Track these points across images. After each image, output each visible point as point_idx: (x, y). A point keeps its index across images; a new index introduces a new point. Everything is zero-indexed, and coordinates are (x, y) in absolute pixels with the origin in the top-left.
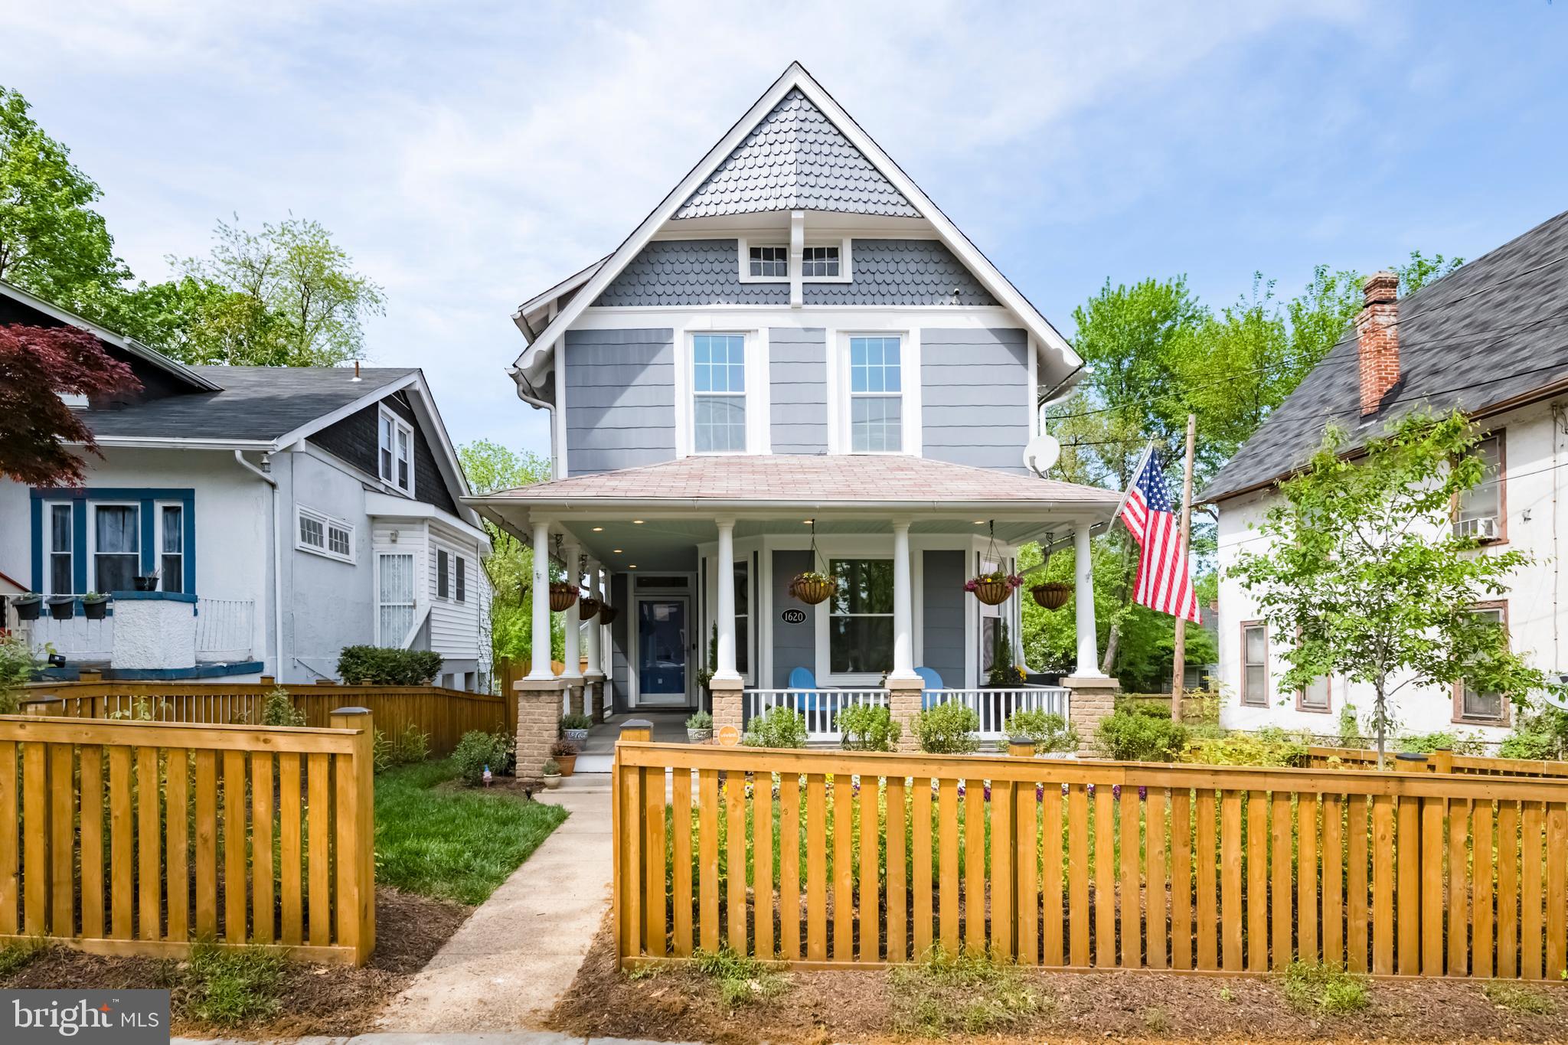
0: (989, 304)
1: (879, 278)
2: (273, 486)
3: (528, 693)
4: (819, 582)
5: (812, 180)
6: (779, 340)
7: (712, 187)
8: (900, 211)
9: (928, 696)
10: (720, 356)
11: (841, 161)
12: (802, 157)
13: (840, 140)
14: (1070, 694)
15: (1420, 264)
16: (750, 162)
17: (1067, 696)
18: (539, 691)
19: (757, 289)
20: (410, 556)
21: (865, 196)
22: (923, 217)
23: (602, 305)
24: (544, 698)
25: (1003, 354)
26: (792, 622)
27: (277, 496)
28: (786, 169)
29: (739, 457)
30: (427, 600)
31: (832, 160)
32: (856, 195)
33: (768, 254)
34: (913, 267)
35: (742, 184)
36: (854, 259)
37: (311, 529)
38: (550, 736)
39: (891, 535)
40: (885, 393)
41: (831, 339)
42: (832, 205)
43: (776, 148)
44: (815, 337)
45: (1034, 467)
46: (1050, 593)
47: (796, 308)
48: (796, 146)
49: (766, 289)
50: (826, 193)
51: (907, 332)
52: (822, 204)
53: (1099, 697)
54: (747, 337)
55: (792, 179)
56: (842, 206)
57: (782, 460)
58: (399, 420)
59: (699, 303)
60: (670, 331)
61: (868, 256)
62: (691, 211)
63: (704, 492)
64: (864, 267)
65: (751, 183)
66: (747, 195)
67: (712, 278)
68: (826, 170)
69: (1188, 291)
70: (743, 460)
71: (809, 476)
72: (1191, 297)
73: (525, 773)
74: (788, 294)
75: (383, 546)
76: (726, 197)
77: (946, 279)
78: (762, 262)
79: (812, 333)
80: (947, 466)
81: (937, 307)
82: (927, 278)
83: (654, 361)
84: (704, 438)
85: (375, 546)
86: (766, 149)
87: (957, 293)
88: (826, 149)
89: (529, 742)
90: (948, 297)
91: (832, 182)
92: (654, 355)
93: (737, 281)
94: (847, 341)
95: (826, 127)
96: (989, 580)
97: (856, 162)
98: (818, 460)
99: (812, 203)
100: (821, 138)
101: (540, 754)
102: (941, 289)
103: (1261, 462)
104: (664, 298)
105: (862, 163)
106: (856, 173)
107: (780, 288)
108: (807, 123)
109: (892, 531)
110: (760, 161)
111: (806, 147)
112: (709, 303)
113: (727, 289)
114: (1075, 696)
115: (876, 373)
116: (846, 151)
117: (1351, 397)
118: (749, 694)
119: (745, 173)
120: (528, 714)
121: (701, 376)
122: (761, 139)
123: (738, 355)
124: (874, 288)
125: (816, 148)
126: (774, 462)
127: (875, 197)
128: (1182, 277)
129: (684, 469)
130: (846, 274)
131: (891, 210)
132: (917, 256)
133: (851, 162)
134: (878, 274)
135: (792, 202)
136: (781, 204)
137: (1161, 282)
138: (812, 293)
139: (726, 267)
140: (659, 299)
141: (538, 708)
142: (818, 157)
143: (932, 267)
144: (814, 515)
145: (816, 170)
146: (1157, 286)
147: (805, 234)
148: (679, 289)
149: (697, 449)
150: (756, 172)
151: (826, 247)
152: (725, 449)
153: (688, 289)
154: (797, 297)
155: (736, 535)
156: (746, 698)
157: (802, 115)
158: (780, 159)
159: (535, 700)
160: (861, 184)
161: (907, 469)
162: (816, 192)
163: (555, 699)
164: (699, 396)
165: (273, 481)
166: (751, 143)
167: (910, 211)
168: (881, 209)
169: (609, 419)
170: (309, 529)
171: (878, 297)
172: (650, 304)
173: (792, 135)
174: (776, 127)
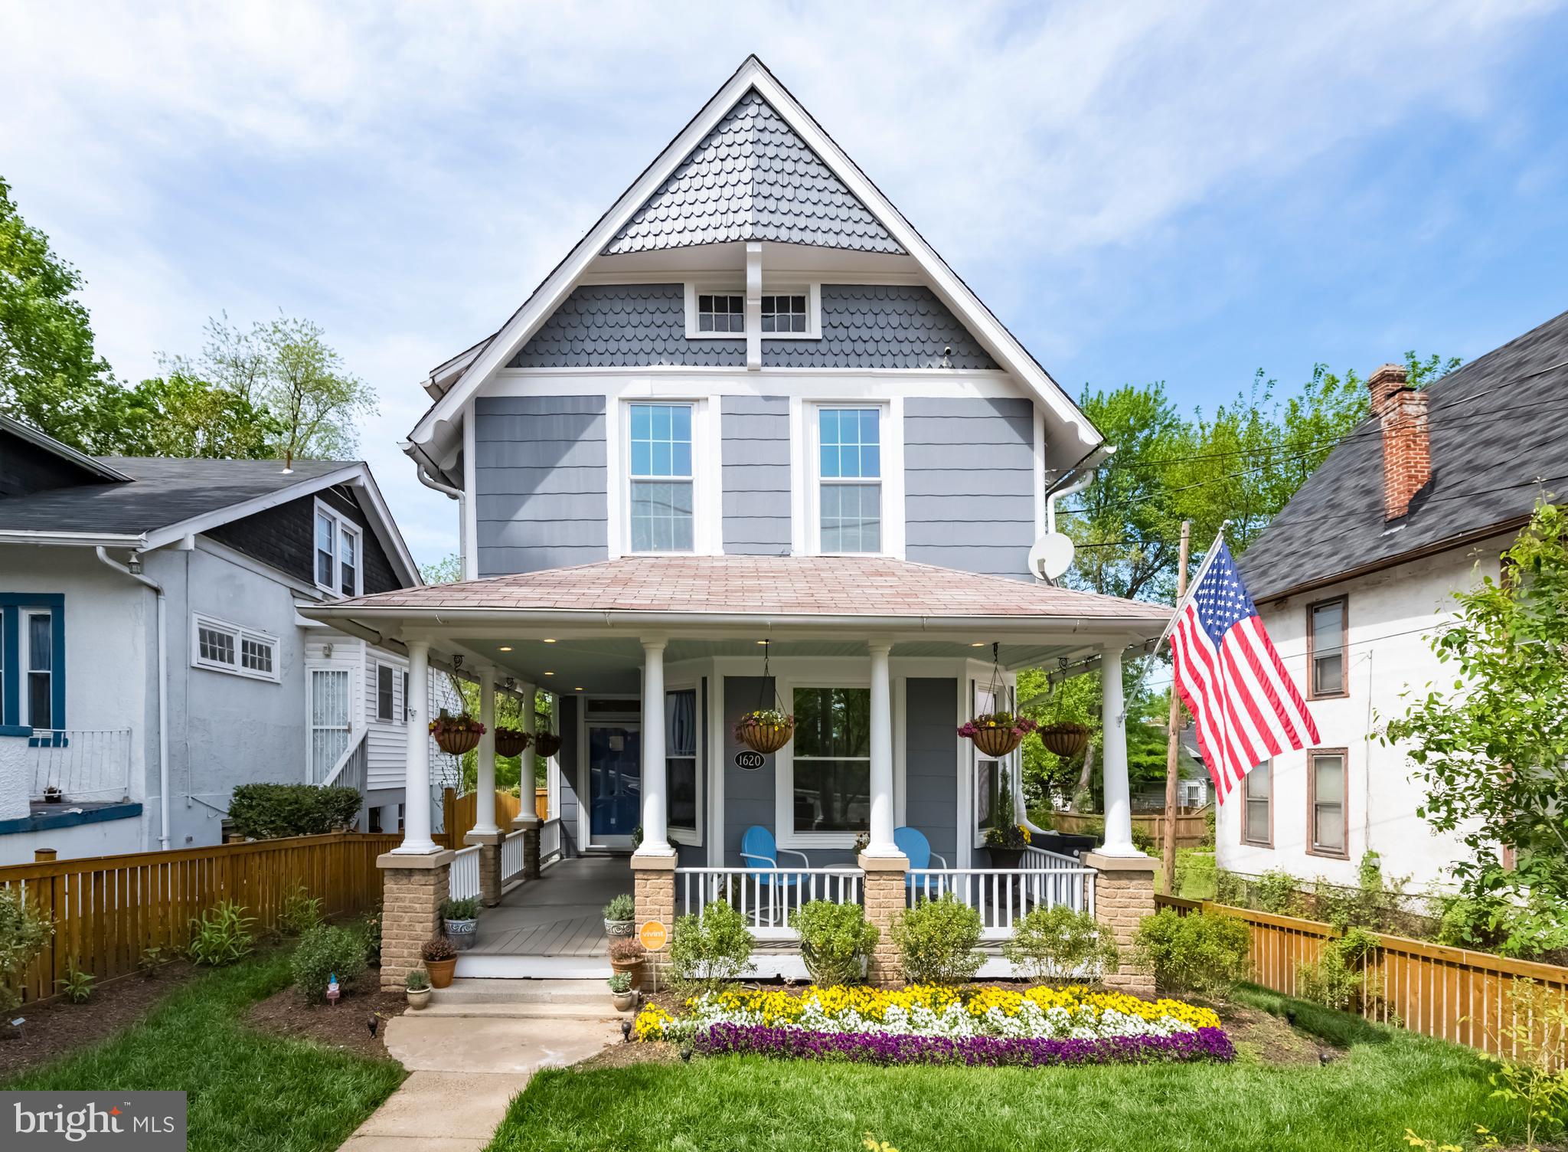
0: (987, 368)
1: (854, 333)
2: (157, 591)
3: (397, 872)
4: (773, 724)
5: (771, 204)
6: (733, 411)
7: (650, 215)
8: (880, 245)
9: (914, 878)
10: (662, 431)
11: (807, 182)
12: (759, 175)
13: (807, 156)
14: (1096, 876)
15: (1414, 365)
16: (697, 182)
17: (1092, 879)
18: (411, 870)
19: (706, 347)
20: (345, 673)
21: (836, 226)
22: (907, 254)
23: (520, 366)
24: (416, 878)
25: (1004, 430)
26: (748, 767)
27: (162, 604)
28: (740, 190)
29: (685, 558)
30: (363, 723)
31: (796, 180)
32: (825, 224)
33: (721, 304)
34: (895, 320)
35: (686, 210)
36: (823, 309)
37: (215, 644)
38: (424, 930)
39: (868, 658)
40: (861, 479)
41: (797, 411)
42: (796, 236)
43: (729, 165)
44: (776, 407)
45: (1043, 573)
46: (1066, 737)
47: (754, 371)
48: (752, 162)
49: (718, 346)
50: (789, 220)
51: (888, 402)
52: (784, 234)
53: (1135, 882)
54: (695, 407)
55: (747, 202)
56: (808, 237)
57: (734, 562)
58: (341, 519)
59: (637, 364)
60: (602, 399)
61: (841, 305)
62: (624, 245)
63: (622, 601)
64: (835, 319)
65: (698, 209)
66: (693, 223)
67: (653, 332)
68: (789, 193)
69: (1166, 399)
70: (687, 562)
71: (763, 582)
72: (1169, 405)
73: (392, 979)
74: (744, 353)
75: (316, 661)
76: (667, 226)
77: (935, 335)
78: (714, 313)
79: (773, 402)
80: (937, 571)
81: (924, 370)
82: (912, 334)
83: (584, 436)
84: (642, 535)
85: (307, 661)
86: (717, 166)
87: (948, 352)
88: (789, 166)
89: (397, 937)
90: (938, 359)
91: (796, 207)
92: (582, 430)
93: (683, 336)
94: (815, 412)
95: (790, 139)
96: (993, 724)
97: (826, 183)
98: (778, 563)
99: (771, 233)
100: (783, 152)
101: (411, 955)
102: (929, 348)
103: (1264, 573)
104: (595, 357)
105: (833, 185)
106: (826, 197)
107: (734, 345)
108: (767, 133)
109: (867, 653)
110: (709, 181)
111: (765, 163)
112: (649, 364)
113: (671, 346)
114: (1103, 881)
115: (849, 452)
116: (814, 169)
117: (1367, 500)
118: (683, 874)
119: (691, 196)
120: (397, 899)
121: (639, 458)
122: (710, 154)
123: (683, 430)
124: (848, 347)
125: (777, 165)
126: (724, 564)
127: (849, 227)
128: (1160, 384)
129: (612, 572)
130: (814, 328)
131: (868, 244)
132: (900, 306)
133: (820, 183)
134: (852, 328)
135: (747, 231)
136: (734, 234)
137: (1139, 389)
138: (773, 353)
139: (670, 318)
140: (588, 358)
141: (409, 891)
142: (780, 176)
143: (917, 321)
144: (767, 634)
145: (777, 191)
146: (1135, 394)
147: (764, 278)
148: (612, 346)
149: (634, 548)
150: (703, 195)
151: (791, 295)
152: (669, 548)
153: (624, 346)
154: (754, 356)
155: (668, 658)
156: (679, 879)
157: (760, 123)
158: (733, 178)
159: (405, 881)
160: (832, 211)
161: (887, 574)
162: (777, 219)
163: (432, 879)
164: (637, 482)
165: (155, 585)
166: (698, 159)
167: (891, 246)
168: (857, 243)
169: (529, 510)
170: (212, 642)
171: (853, 358)
172: (577, 365)
173: (748, 149)
174: (728, 138)
